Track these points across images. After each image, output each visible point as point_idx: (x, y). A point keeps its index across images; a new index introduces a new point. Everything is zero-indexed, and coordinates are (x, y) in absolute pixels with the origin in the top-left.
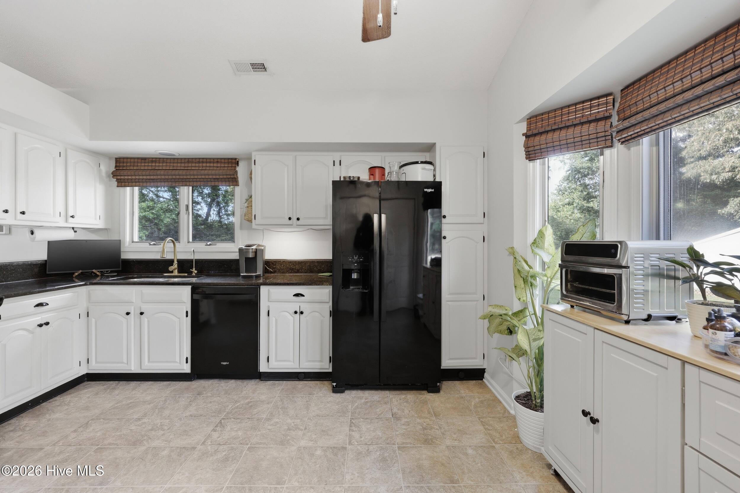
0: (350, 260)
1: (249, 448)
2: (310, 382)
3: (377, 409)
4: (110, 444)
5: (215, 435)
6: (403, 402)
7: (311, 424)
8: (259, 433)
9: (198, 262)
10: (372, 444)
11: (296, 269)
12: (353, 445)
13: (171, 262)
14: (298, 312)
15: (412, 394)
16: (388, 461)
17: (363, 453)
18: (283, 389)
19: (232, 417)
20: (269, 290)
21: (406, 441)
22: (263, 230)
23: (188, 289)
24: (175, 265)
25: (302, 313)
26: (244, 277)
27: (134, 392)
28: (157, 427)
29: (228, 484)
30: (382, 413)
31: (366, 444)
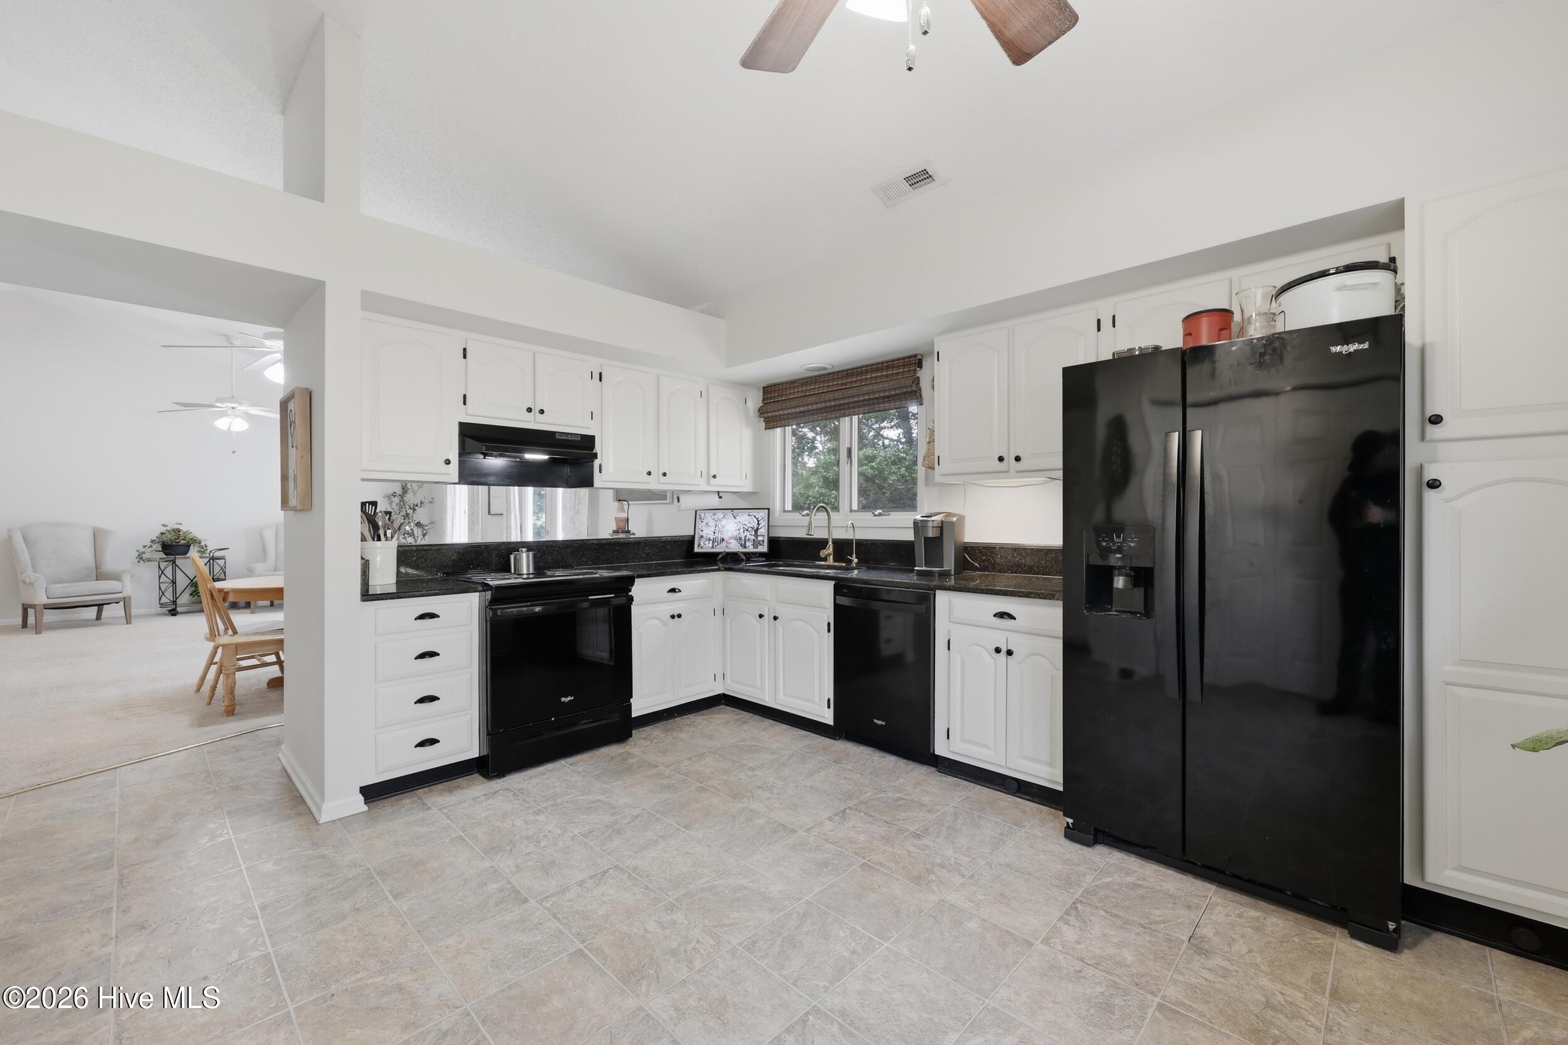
0: (1104, 544)
1: (864, 864)
2: (1028, 803)
3: (1156, 909)
4: (713, 787)
5: (829, 825)
6: (1247, 925)
7: (986, 874)
8: (891, 850)
9: (861, 544)
10: (1096, 966)
11: (1025, 565)
12: (1051, 947)
13: (823, 543)
14: (1004, 650)
15: (1288, 920)
16: (1113, 1013)
17: (1065, 971)
18: (967, 798)
19: (863, 810)
20: (950, 600)
21: (1191, 1004)
22: (964, 485)
23: (829, 586)
24: (830, 549)
25: (1010, 653)
26: (921, 574)
27: (762, 733)
28: (767, 786)
29: (810, 898)
30: (1163, 922)
31: (1082, 960)
